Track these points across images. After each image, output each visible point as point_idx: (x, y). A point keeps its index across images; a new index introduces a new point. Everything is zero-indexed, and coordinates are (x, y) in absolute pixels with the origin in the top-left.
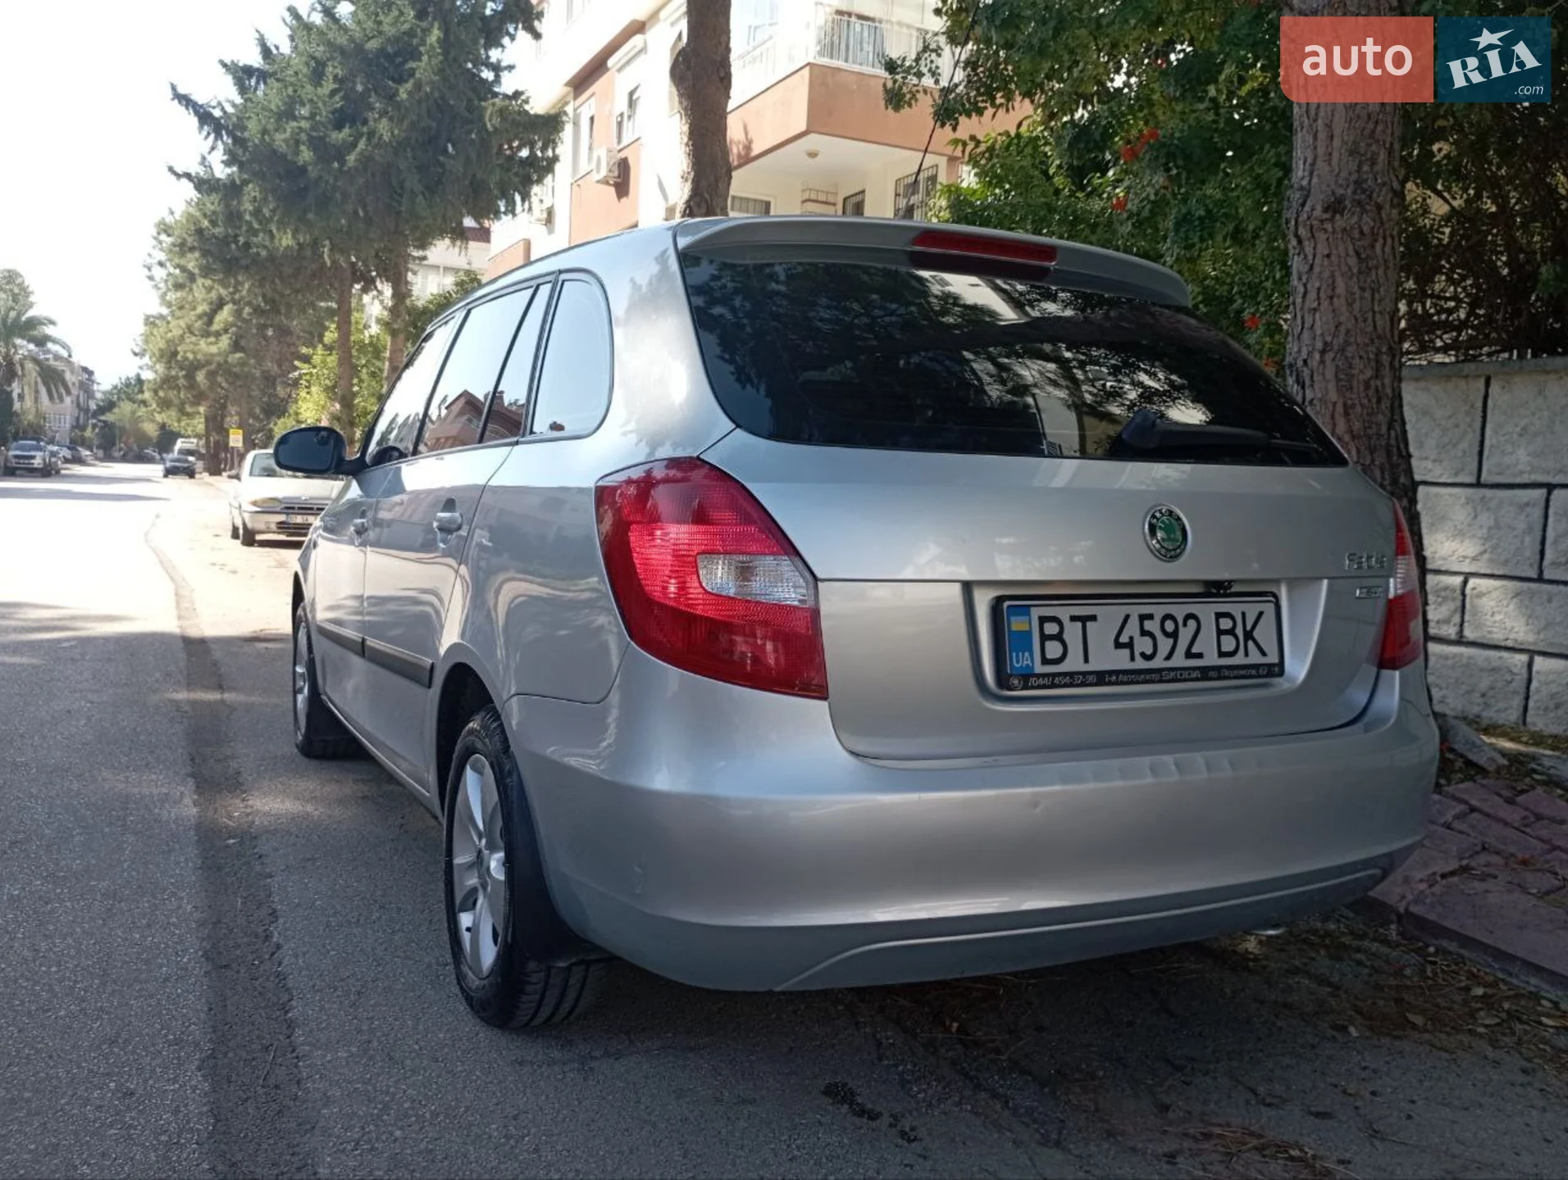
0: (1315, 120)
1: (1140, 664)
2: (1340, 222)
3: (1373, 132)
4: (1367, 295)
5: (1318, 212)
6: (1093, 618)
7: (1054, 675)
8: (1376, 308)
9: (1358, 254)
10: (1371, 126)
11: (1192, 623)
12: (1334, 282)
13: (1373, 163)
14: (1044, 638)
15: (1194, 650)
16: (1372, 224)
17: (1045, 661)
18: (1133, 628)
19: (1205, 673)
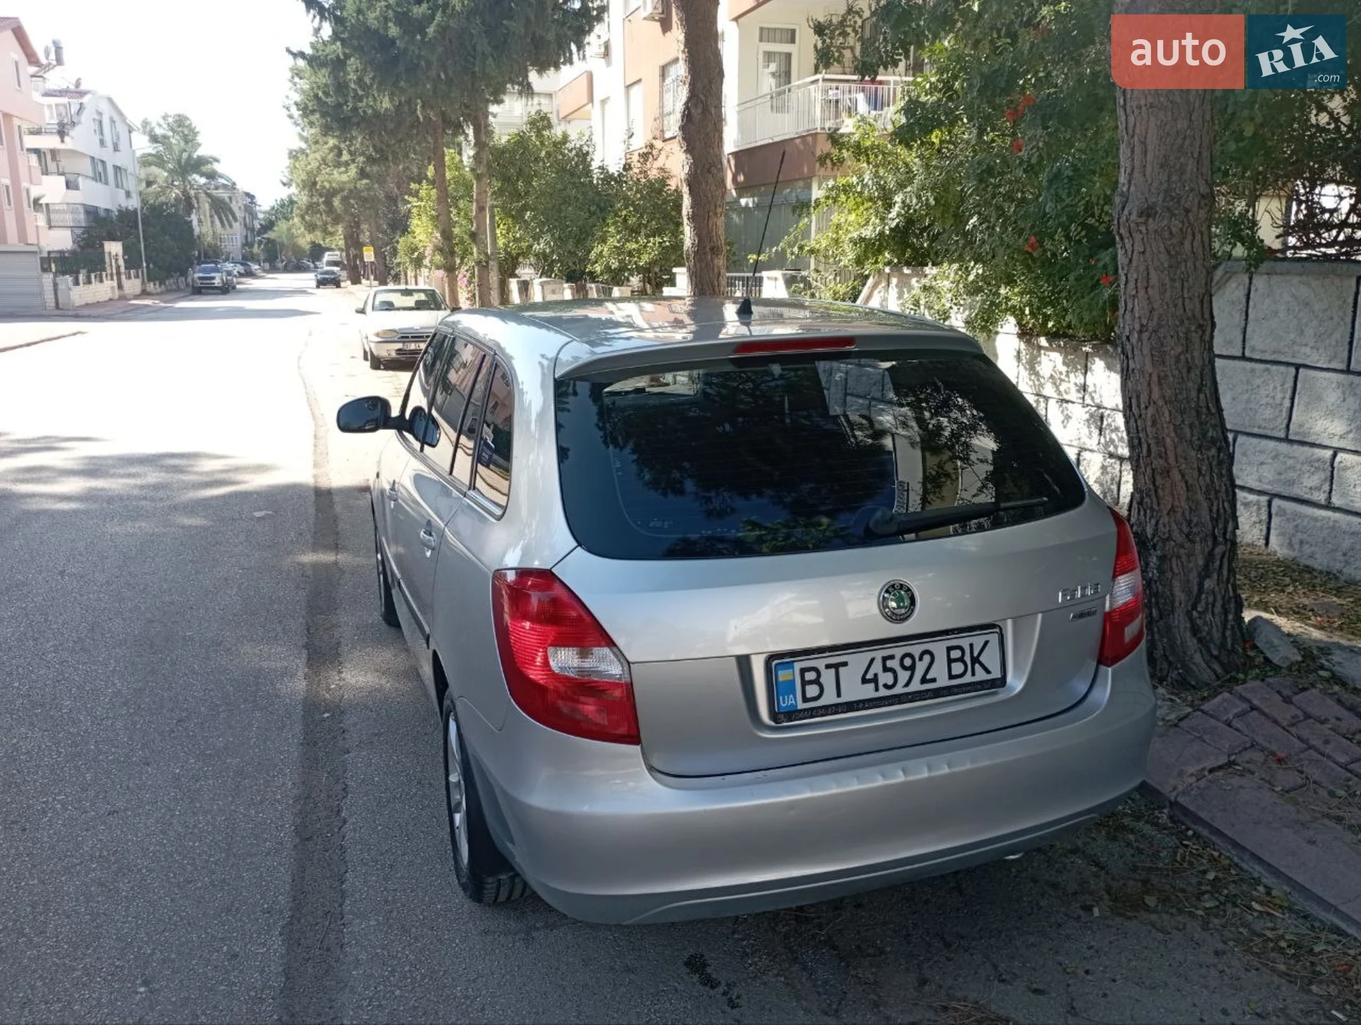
0: (1133, 137)
1: (883, 692)
2: (1152, 225)
3: (1182, 146)
4: (1178, 284)
5: (1133, 217)
6: (845, 664)
8: (1186, 296)
9: (1168, 252)
10: (1179, 141)
11: (927, 658)
12: (1148, 274)
13: (1182, 172)
14: (804, 683)
15: (929, 677)
16: (1180, 226)
17: (806, 700)
18: (877, 667)
19: (937, 693)
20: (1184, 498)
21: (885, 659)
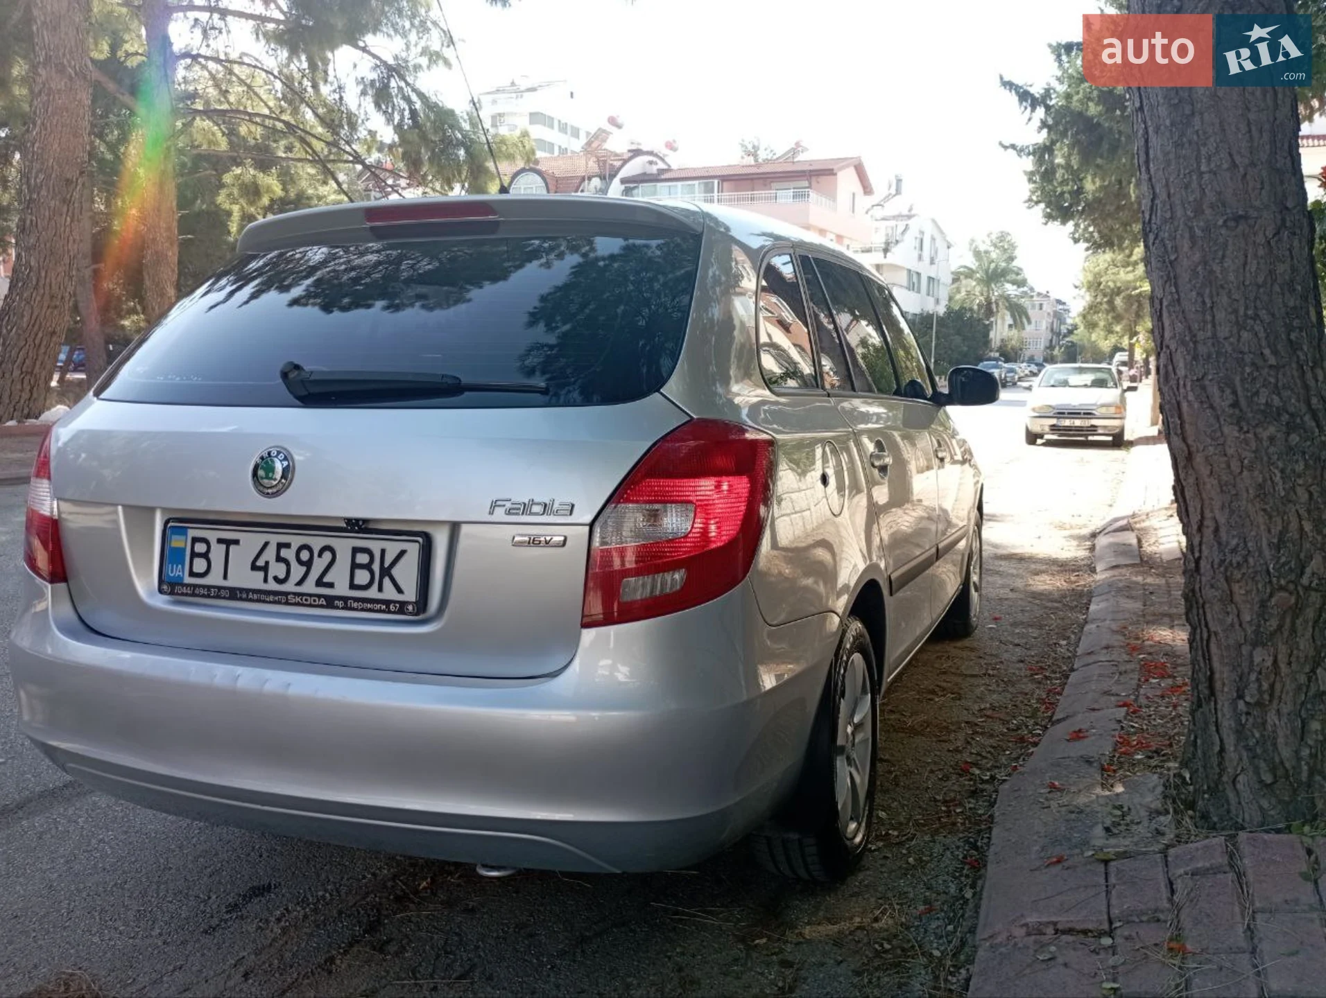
6: (236, 542)
7: (195, 586)
11: (327, 556)
14: (194, 555)
15: (326, 579)
17: (192, 574)
18: (270, 554)
19: (330, 602)
20: (1217, 504)
21: (280, 546)
